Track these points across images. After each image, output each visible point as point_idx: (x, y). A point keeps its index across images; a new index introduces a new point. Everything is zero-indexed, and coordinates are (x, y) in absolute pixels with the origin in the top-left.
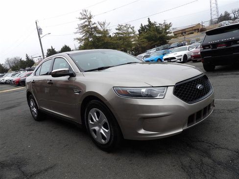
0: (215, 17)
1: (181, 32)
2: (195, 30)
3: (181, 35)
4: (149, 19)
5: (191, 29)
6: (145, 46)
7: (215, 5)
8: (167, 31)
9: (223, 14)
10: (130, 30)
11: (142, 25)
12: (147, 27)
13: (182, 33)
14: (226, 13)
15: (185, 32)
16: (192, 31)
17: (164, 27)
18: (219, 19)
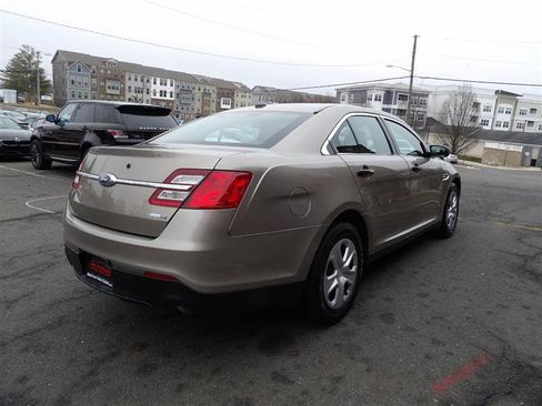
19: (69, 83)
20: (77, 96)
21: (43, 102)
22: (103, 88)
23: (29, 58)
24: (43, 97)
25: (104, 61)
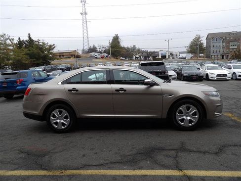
0: (86, 48)
1: (59, 54)
2: (72, 55)
3: (58, 57)
4: (29, 34)
5: (69, 54)
6: (27, 62)
7: (86, 38)
8: (51, 51)
9: (92, 47)
10: (8, 42)
11: (19, 39)
12: (26, 43)
13: (60, 56)
14: (94, 46)
15: (63, 56)
16: (69, 56)
17: (47, 47)
18: (89, 50)
19: (212, 47)
20: (215, 52)
21: (200, 57)
22: (228, 46)
23: (198, 39)
24: (200, 55)
25: (229, 34)
